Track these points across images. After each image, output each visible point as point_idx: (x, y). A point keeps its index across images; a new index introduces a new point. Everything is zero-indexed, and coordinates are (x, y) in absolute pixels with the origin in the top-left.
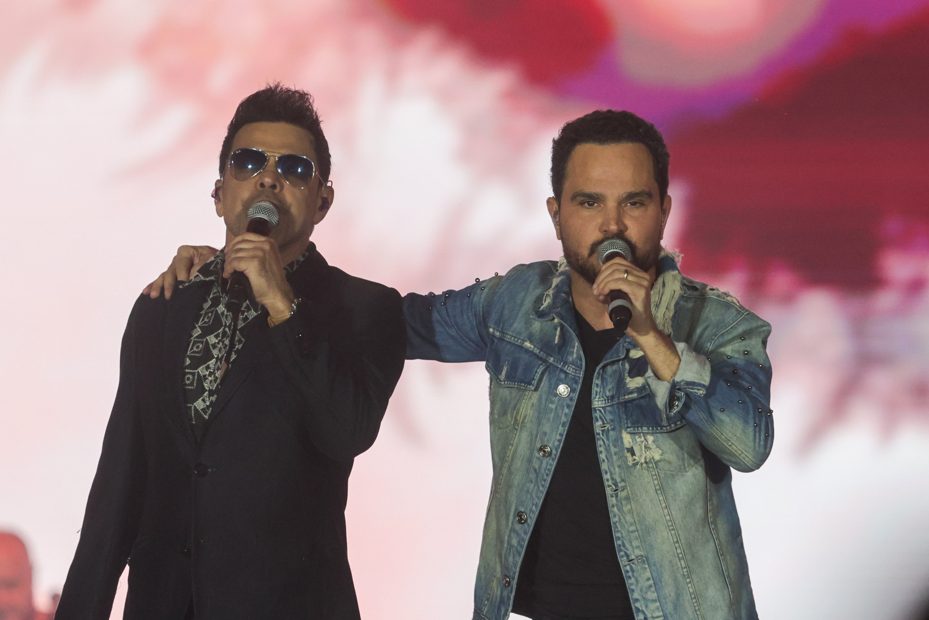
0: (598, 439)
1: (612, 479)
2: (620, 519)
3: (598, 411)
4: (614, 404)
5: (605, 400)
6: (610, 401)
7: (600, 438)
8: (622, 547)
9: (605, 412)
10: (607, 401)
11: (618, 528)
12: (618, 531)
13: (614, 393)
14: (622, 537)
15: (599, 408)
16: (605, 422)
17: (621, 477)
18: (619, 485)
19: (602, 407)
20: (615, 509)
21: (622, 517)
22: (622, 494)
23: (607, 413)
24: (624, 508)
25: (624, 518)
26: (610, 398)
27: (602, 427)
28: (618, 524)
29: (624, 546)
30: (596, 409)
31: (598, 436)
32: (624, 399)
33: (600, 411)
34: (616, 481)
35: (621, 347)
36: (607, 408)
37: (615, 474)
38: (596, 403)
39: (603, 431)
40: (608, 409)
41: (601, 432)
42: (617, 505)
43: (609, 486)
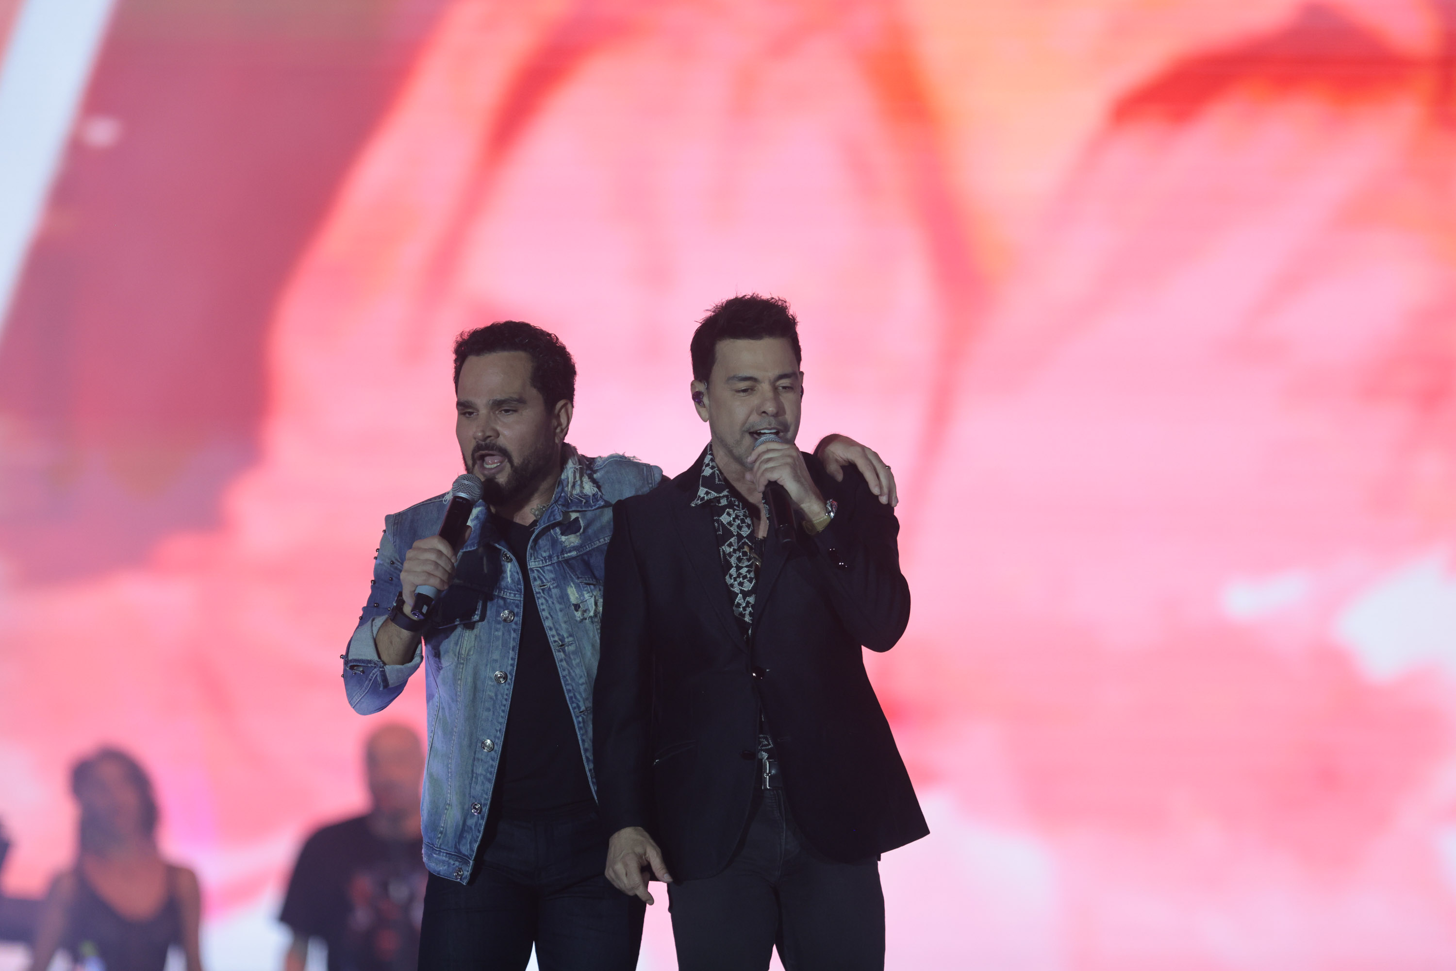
0: (538, 598)
1: (558, 634)
2: (569, 673)
3: (535, 571)
4: (554, 563)
5: (542, 560)
6: (548, 561)
7: (542, 596)
8: (574, 699)
9: (544, 572)
10: (544, 561)
11: (568, 681)
12: (568, 684)
13: (551, 553)
14: (573, 689)
15: (537, 569)
16: (545, 581)
17: (568, 632)
18: (566, 640)
19: (540, 567)
20: (564, 664)
21: (571, 671)
22: (570, 649)
23: (546, 572)
24: (573, 661)
25: (574, 671)
26: (547, 558)
27: (541, 586)
28: (568, 677)
29: (575, 697)
30: (534, 569)
31: (538, 595)
32: (564, 557)
33: (538, 571)
34: (563, 636)
35: (557, 510)
36: (545, 567)
37: (562, 629)
38: (533, 563)
39: (543, 590)
40: (549, 568)
41: (541, 591)
42: (565, 660)
43: (555, 641)
